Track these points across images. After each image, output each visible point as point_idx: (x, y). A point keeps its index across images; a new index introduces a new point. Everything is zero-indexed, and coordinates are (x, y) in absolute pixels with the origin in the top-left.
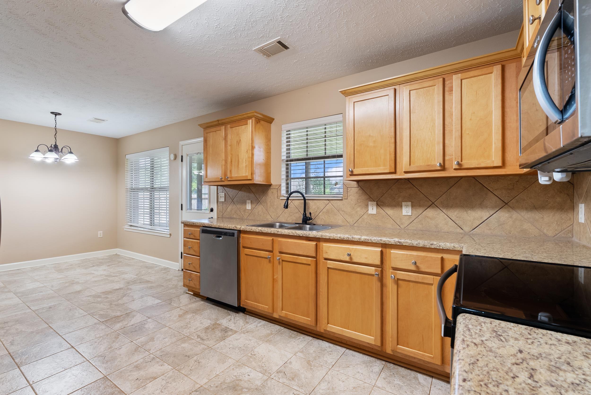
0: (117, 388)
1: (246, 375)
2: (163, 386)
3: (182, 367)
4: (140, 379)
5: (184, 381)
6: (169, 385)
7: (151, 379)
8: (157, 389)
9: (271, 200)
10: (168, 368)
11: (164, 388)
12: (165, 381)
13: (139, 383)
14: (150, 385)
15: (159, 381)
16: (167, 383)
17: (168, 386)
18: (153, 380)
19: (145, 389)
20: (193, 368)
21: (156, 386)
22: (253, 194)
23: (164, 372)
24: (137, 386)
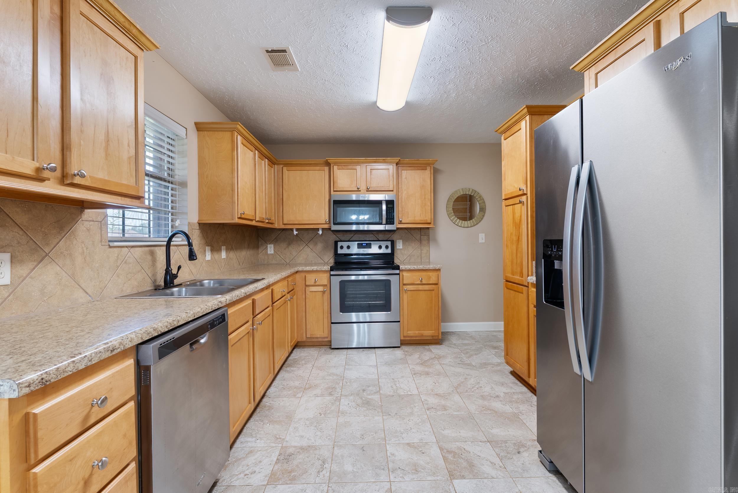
0: (443, 455)
1: (350, 405)
2: (407, 433)
3: (379, 440)
4: (420, 451)
5: (390, 427)
6: (402, 431)
7: (411, 445)
8: (413, 432)
9: (85, 249)
10: (390, 447)
11: (408, 431)
12: (403, 436)
13: (423, 448)
14: (416, 441)
15: (407, 440)
16: (402, 434)
17: (404, 430)
18: (411, 443)
19: (421, 438)
20: (372, 434)
21: (412, 436)
22: (21, 233)
23: (396, 445)
24: (426, 446)
